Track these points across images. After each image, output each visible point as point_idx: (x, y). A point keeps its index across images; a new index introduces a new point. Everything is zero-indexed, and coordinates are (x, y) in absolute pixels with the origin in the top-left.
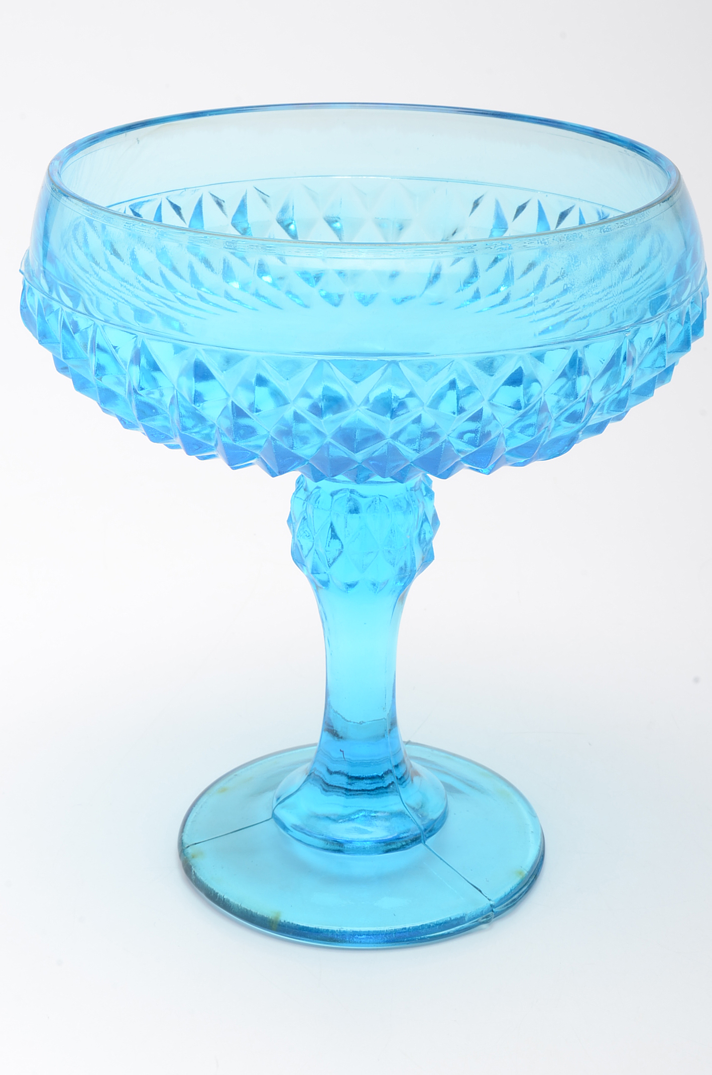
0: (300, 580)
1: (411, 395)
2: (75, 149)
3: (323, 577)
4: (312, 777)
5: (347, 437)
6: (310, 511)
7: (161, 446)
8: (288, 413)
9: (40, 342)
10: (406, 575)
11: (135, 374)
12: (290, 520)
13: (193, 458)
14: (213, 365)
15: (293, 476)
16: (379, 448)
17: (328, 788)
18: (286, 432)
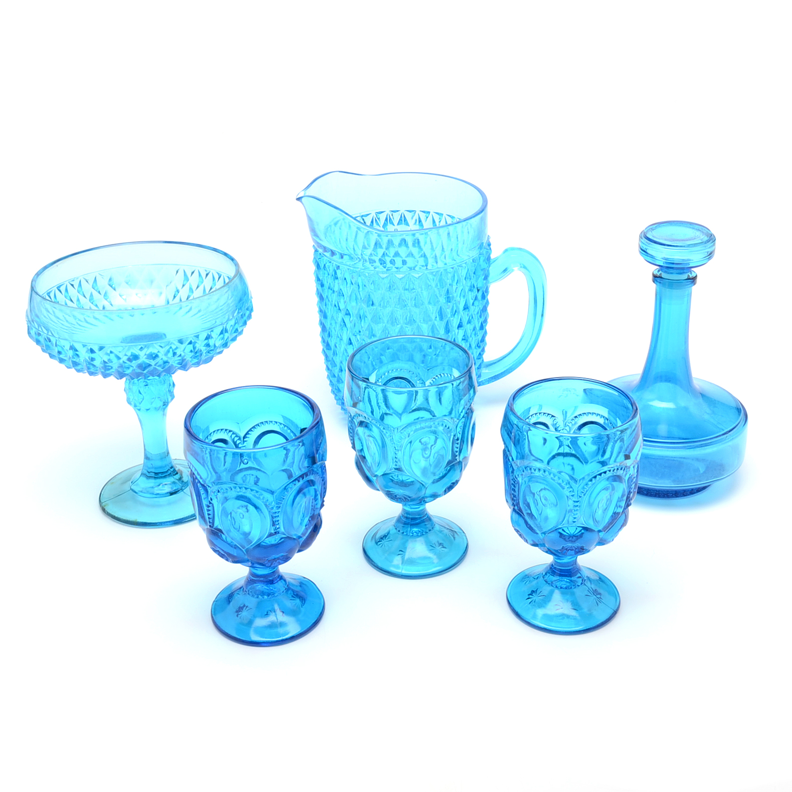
0: (131, 408)
1: (158, 352)
2: (38, 274)
3: (139, 408)
4: (142, 474)
5: (140, 366)
6: (131, 387)
7: (81, 373)
8: (121, 361)
9: (37, 344)
10: (166, 404)
11: (71, 353)
12: (125, 390)
13: (92, 376)
14: (96, 349)
15: (124, 379)
16: (151, 368)
17: (148, 477)
18: (121, 366)
